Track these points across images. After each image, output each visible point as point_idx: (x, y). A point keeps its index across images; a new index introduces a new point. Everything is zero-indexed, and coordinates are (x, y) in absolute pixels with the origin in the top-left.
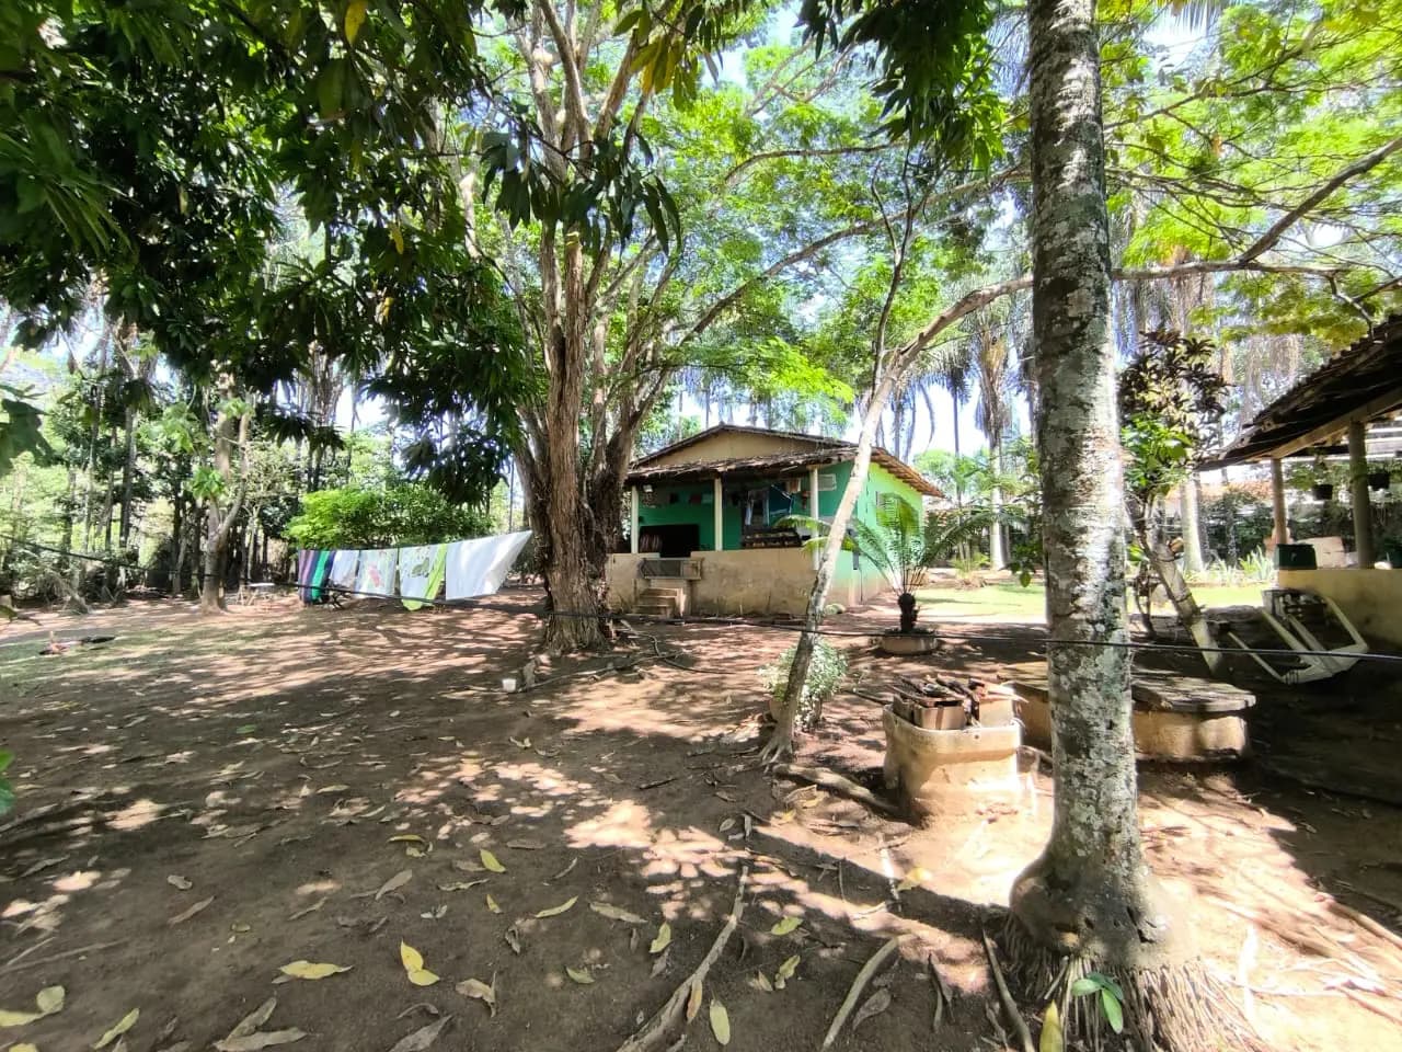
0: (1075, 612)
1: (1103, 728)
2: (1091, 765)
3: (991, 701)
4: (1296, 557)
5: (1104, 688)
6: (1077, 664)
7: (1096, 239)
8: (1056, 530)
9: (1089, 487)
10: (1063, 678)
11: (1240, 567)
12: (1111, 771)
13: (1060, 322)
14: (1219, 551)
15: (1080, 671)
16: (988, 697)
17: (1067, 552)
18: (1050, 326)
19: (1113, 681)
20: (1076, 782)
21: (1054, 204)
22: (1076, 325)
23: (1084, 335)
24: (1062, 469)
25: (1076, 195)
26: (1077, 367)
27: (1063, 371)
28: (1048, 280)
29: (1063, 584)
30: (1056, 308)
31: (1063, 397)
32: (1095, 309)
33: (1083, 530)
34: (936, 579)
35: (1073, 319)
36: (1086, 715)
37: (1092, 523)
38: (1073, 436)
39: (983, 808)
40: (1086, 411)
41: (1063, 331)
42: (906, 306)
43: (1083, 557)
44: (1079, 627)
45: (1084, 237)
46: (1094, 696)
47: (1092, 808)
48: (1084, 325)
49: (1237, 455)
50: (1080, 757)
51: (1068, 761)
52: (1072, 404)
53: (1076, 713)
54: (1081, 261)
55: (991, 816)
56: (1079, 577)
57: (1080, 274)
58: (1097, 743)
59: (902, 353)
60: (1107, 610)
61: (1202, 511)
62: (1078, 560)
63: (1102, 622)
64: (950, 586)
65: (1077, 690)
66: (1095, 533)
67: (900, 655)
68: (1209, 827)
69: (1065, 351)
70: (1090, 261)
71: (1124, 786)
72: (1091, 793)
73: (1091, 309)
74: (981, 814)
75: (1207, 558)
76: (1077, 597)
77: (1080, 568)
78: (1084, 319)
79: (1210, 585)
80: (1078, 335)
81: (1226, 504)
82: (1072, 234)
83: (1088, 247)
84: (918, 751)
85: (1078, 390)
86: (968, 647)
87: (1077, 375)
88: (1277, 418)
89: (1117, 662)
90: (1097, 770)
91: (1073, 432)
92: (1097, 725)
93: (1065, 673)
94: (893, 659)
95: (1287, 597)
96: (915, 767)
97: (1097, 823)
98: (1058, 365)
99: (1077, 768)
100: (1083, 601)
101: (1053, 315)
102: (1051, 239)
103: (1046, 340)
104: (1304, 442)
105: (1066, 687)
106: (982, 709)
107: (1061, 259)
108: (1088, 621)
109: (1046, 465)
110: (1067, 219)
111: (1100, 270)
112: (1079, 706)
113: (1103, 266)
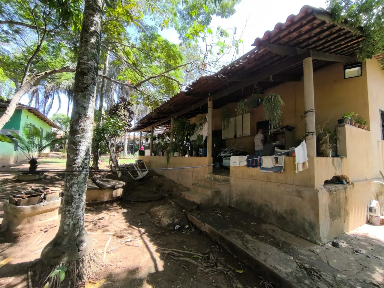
0: (74, 164)
1: (77, 196)
2: (72, 207)
3: (51, 193)
4: (142, 153)
5: (79, 185)
6: (72, 179)
7: (94, 65)
8: (72, 141)
9: (83, 130)
10: (68, 184)
11: (134, 155)
12: (78, 207)
13: (81, 83)
14: (131, 151)
15: (73, 181)
16: (50, 192)
17: (74, 147)
18: (78, 83)
19: (82, 183)
20: (67, 213)
21: (84, 50)
22: (85, 85)
23: (87, 89)
24: (76, 124)
25: (90, 51)
26: (84, 97)
27: (80, 97)
28: (80, 70)
29: (72, 156)
30: (81, 79)
31: (79, 104)
32: (91, 83)
33: (80, 142)
34: (54, 155)
35: (85, 84)
36: (73, 193)
37: (83, 140)
38: (80, 115)
39: (43, 228)
40: (85, 109)
41: (82, 86)
42: (54, 64)
43: (78, 149)
44: (74, 169)
45: (92, 63)
46: (76, 188)
47: (71, 219)
48: (88, 86)
49: (135, 130)
50: (69, 206)
51: (66, 207)
52: (81, 107)
53: (70, 193)
54: (89, 69)
55: (46, 230)
56: (77, 155)
57: (88, 72)
58: (75, 201)
59: (37, 76)
60: (83, 164)
61: (129, 142)
62: (77, 150)
63: (81, 167)
64: (58, 157)
65: (71, 187)
66: (83, 143)
67: (26, 181)
68: (110, 215)
69: (82, 91)
70: (92, 70)
71: (81, 211)
72: (71, 215)
73: (90, 83)
74: (42, 230)
75: (128, 153)
76: (75, 160)
77: (77, 152)
78: (88, 85)
79: (127, 159)
80: (86, 88)
81: (134, 141)
82: (88, 60)
83: (92, 66)
84: (17, 215)
85: (84, 103)
86: (57, 177)
87: (84, 99)
88: (141, 124)
89: (84, 178)
90: (74, 208)
91: (81, 114)
92: (75, 195)
93: (69, 182)
94: (23, 183)
95: (139, 161)
96: (15, 221)
97: (72, 223)
98: (79, 95)
99: (68, 209)
100: (77, 161)
101: (80, 80)
102: (82, 59)
103: (77, 87)
104: (145, 129)
105: (68, 186)
106: (48, 196)
107: (84, 66)
108: (77, 167)
109: (72, 122)
110: (87, 56)
111: (94, 73)
112: (71, 191)
113: (95, 73)
